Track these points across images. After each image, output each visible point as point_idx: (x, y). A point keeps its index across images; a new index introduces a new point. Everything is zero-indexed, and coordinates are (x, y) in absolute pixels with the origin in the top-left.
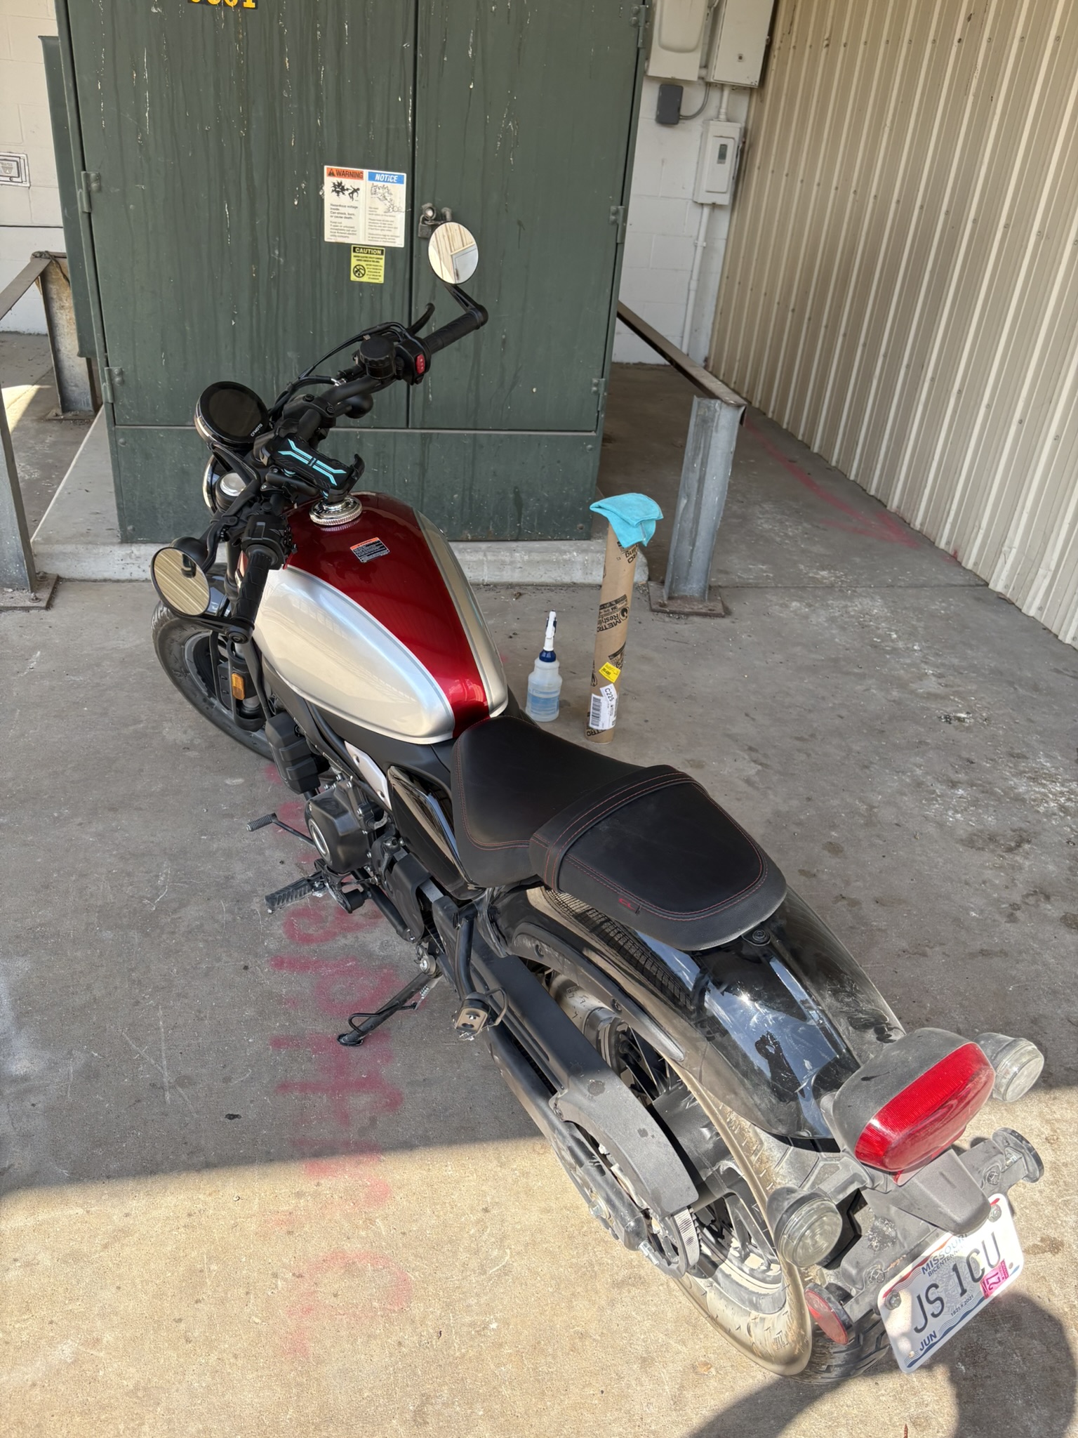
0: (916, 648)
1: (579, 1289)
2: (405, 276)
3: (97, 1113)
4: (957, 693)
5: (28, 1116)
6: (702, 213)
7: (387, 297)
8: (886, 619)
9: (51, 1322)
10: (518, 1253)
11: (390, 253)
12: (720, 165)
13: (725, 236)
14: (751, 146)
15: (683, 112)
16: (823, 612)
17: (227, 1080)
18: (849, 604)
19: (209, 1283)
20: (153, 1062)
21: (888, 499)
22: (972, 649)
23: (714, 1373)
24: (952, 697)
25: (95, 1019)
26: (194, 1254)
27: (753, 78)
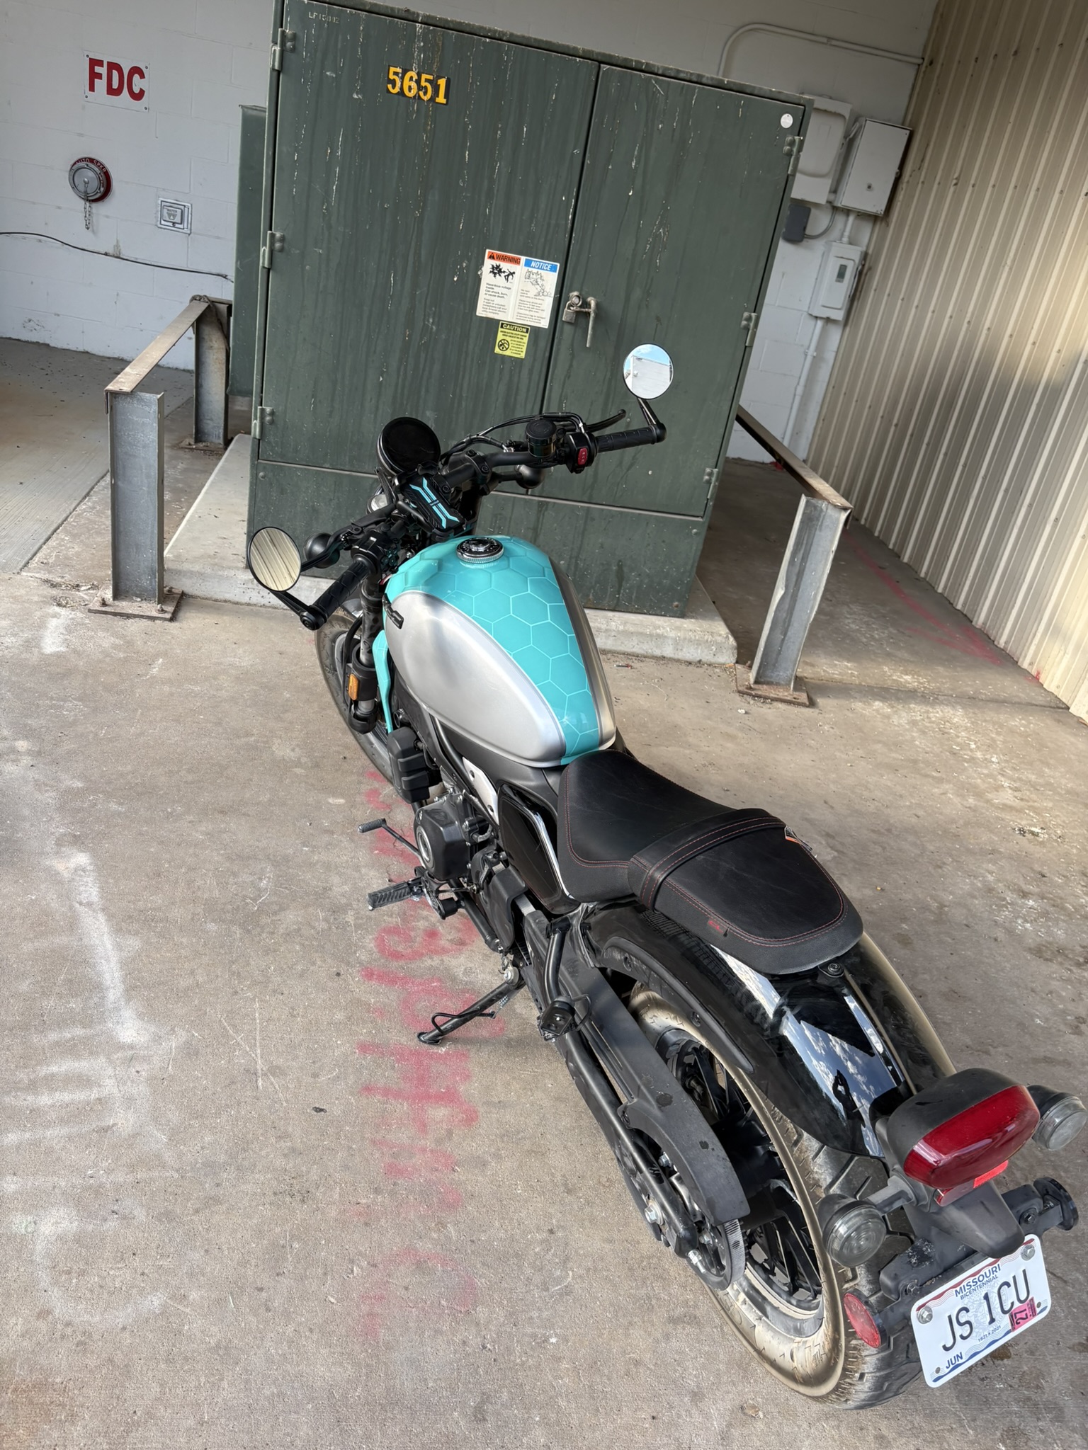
0: (993, 759)
1: (636, 1319)
2: (544, 354)
3: (195, 1087)
4: (1031, 808)
5: (132, 1081)
6: (815, 326)
7: (525, 372)
8: (967, 729)
9: (143, 1274)
10: (580, 1277)
11: (535, 332)
12: (838, 283)
13: (835, 348)
14: (870, 269)
15: (808, 232)
16: (904, 714)
17: (315, 1076)
18: (931, 710)
19: (290, 1259)
20: (248, 1049)
21: (974, 615)
22: (1049, 768)
23: (761, 1416)
24: (1027, 811)
25: (196, 1002)
26: (278, 1230)
27: (878, 207)
